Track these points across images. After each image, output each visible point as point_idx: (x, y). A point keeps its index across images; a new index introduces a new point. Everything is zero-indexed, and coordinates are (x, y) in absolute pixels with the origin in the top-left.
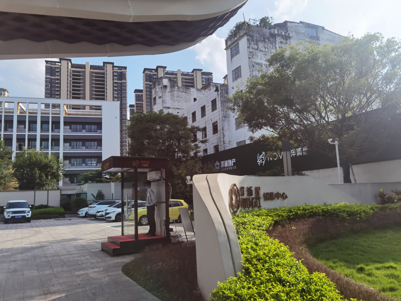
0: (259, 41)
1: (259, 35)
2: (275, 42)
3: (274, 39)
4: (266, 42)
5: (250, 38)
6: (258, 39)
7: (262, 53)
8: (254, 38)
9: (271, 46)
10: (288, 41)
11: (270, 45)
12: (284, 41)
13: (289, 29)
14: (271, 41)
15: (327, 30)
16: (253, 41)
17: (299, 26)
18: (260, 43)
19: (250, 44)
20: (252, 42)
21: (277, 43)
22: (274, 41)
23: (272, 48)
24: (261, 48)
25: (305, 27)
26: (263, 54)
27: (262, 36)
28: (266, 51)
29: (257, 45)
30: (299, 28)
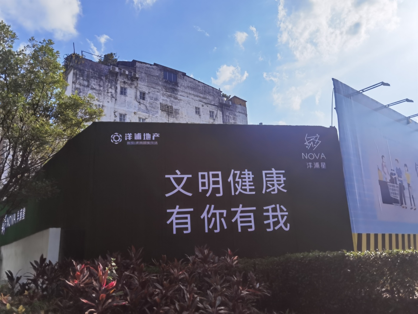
0: (92, 77)
1: (93, 70)
2: (116, 80)
3: (115, 78)
4: (102, 80)
5: (78, 72)
6: (91, 75)
7: (94, 91)
8: (84, 73)
9: (110, 85)
10: (135, 83)
11: (107, 84)
12: (130, 82)
13: (137, 69)
14: (109, 79)
15: (188, 77)
16: (82, 76)
17: (153, 68)
18: (92, 80)
19: (77, 79)
20: (80, 77)
21: (119, 82)
22: (114, 80)
23: (111, 88)
24: (93, 86)
25: (160, 70)
26: (96, 93)
27: (97, 72)
28: (100, 90)
29: (88, 81)
30: (151, 70)
